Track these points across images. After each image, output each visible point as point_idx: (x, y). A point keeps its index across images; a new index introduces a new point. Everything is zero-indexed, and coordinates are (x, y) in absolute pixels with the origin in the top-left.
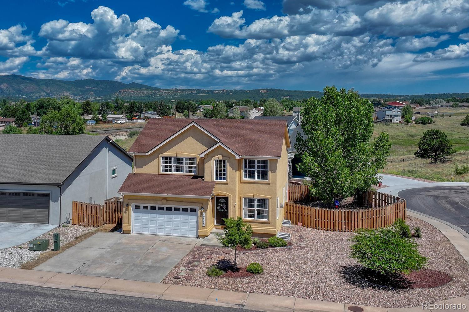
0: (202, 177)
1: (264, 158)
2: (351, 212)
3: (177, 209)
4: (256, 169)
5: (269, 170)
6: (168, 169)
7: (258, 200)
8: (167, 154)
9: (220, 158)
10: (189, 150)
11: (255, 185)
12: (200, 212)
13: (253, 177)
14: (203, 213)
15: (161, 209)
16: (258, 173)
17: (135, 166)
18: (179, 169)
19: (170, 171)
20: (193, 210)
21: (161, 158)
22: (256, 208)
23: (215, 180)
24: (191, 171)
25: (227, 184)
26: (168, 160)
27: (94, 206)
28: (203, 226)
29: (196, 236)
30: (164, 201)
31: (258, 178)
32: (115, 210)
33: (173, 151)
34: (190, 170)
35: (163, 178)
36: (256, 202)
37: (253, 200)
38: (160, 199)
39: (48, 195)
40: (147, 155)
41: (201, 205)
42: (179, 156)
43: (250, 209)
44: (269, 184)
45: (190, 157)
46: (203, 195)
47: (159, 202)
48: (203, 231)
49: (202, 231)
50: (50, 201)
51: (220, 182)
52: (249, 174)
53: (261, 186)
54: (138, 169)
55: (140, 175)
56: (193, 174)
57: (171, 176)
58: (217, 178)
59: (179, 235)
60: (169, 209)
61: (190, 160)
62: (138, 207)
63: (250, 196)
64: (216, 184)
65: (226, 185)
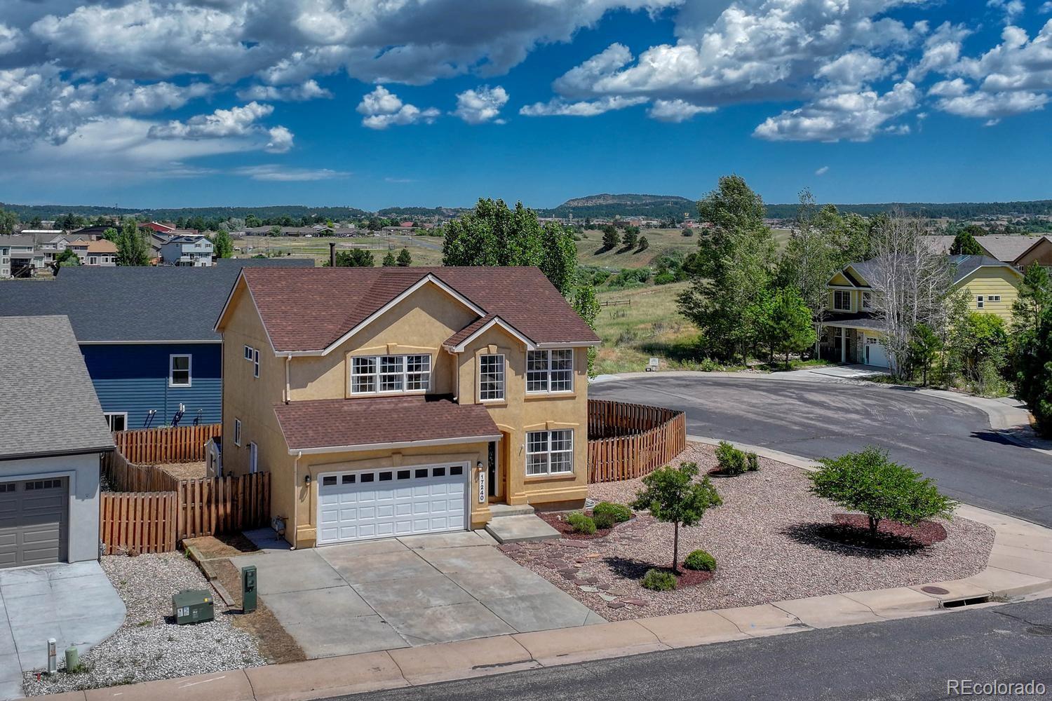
0: (450, 396)
1: (563, 345)
2: (623, 441)
3: (421, 474)
4: (550, 371)
5: (575, 370)
6: (365, 383)
7: (554, 435)
8: (361, 351)
9: (494, 350)
10: (415, 338)
11: (548, 404)
12: (473, 474)
13: (545, 386)
14: (481, 474)
15: (386, 476)
16: (554, 378)
17: (288, 385)
18: (389, 382)
19: (371, 389)
20: (456, 471)
21: (352, 360)
22: (550, 451)
23: (482, 401)
24: (417, 386)
25: (505, 406)
26: (363, 365)
27: (150, 499)
28: (480, 501)
29: (462, 527)
30: (397, 458)
31: (554, 387)
32: (209, 502)
33: (378, 343)
34: (414, 381)
35: (364, 407)
36: (550, 438)
37: (545, 435)
38: (387, 455)
40: (323, 355)
41: (475, 458)
42: (393, 353)
43: (539, 455)
44: (574, 398)
45: (417, 353)
47: (384, 462)
48: (482, 513)
49: (479, 513)
50: (72, 498)
51: (492, 402)
52: (536, 380)
53: (560, 403)
54: (294, 391)
55: (305, 404)
56: (423, 391)
57: (378, 400)
58: (484, 396)
59: (427, 531)
60: (404, 475)
61: (416, 361)
62: (330, 481)
63: (538, 426)
64: (488, 407)
65: (504, 409)
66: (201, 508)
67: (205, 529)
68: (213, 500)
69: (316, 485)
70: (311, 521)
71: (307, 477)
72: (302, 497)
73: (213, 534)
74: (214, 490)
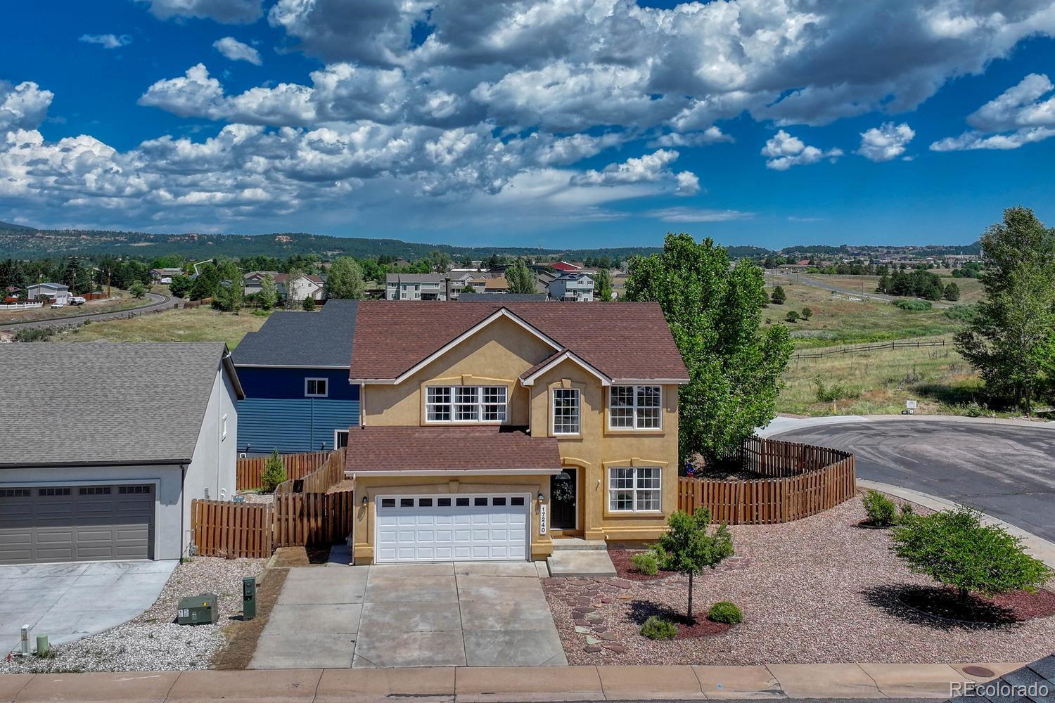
0: (524, 428)
1: (647, 381)
2: (769, 483)
3: (481, 502)
4: (635, 407)
5: (663, 407)
6: (441, 412)
7: (641, 472)
8: (439, 381)
9: (567, 385)
10: (491, 370)
11: (633, 440)
12: (534, 505)
13: (630, 423)
14: (542, 506)
15: (444, 502)
16: (640, 412)
17: (364, 411)
18: (466, 412)
19: (447, 417)
20: (518, 502)
21: (427, 389)
22: (635, 488)
23: (555, 434)
24: (494, 417)
25: (580, 440)
26: (441, 394)
27: (248, 509)
28: (542, 533)
29: (524, 558)
30: (454, 486)
31: (640, 424)
32: (301, 515)
33: (454, 374)
34: (491, 412)
35: (436, 435)
36: (635, 475)
37: (630, 473)
38: (445, 481)
39: (148, 490)
40: (395, 383)
41: (536, 490)
42: (468, 384)
43: (624, 491)
44: (662, 435)
45: (493, 385)
46: (543, 467)
47: (440, 488)
48: (543, 545)
49: (540, 545)
50: (157, 503)
51: (566, 436)
52: (622, 417)
53: (646, 440)
54: (371, 416)
55: (380, 429)
56: (499, 422)
57: (451, 429)
58: (558, 429)
59: (486, 558)
60: (463, 502)
61: (493, 393)
62: (389, 503)
63: (623, 462)
64: (560, 440)
65: (579, 443)
66: (294, 520)
67: (298, 540)
68: (305, 513)
69: (374, 507)
70: (369, 539)
71: (365, 498)
72: (359, 516)
73: (305, 544)
74: (305, 505)
